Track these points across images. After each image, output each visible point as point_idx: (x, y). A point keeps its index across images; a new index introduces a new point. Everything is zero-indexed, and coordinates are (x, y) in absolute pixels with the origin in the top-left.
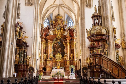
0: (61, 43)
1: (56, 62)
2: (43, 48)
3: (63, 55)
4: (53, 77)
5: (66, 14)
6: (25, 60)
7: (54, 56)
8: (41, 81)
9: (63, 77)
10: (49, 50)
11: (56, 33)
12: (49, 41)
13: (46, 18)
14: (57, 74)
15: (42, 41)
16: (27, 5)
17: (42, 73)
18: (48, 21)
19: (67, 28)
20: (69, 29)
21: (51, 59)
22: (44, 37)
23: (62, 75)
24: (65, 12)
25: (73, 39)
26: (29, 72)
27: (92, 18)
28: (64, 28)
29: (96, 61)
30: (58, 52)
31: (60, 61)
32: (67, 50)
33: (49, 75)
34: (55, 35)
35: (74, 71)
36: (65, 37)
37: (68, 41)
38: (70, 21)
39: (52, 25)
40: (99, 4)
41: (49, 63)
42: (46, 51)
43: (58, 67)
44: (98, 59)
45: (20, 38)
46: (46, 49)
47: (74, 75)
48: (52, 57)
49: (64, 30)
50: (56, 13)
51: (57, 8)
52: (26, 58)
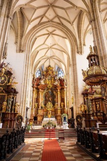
0: (52, 92)
1: (47, 111)
2: (34, 97)
3: (54, 104)
4: (43, 127)
5: (56, 66)
6: (13, 108)
7: (45, 105)
8: (30, 132)
9: (55, 126)
10: (40, 99)
11: (47, 83)
12: (40, 90)
13: (38, 69)
14: (49, 123)
15: (33, 90)
16: (18, 51)
17: (32, 123)
18: (39, 72)
19: (57, 78)
20: (59, 79)
21: (42, 108)
22: (35, 86)
23: (54, 125)
24: (56, 64)
25: (64, 89)
26: (17, 121)
27: (88, 58)
28: (54, 78)
29: (96, 107)
30: (49, 101)
31: (51, 110)
32: (58, 99)
33: (40, 125)
34: (46, 85)
35: (67, 120)
36: (55, 87)
37: (59, 90)
38: (60, 72)
39: (44, 75)
40: (95, 44)
41: (41, 112)
42: (37, 100)
43: (50, 116)
44: (99, 104)
45: (9, 84)
46: (37, 98)
47: (67, 125)
48: (43, 106)
49: (55, 80)
50: (46, 65)
51: (48, 60)
52: (15, 106)
